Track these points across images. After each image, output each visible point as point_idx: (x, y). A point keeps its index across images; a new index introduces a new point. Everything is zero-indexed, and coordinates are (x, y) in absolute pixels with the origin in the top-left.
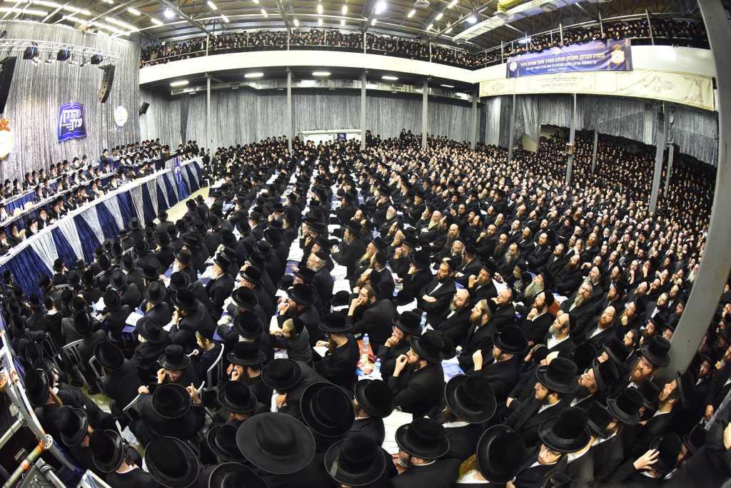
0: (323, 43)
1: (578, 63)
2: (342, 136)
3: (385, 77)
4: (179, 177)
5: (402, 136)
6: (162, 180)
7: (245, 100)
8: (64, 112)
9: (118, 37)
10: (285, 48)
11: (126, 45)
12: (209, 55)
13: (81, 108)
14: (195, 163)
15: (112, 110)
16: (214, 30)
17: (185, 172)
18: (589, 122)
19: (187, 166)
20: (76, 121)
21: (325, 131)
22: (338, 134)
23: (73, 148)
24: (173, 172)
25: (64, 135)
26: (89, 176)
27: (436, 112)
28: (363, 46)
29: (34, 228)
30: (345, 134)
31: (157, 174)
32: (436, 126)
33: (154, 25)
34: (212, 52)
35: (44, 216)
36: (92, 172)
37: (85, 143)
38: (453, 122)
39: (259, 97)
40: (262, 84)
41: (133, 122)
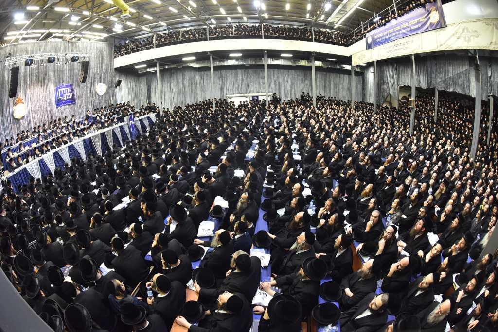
0: (232, 34)
1: (409, 29)
2: (256, 98)
3: (282, 55)
4: (133, 128)
5: (302, 97)
6: (119, 130)
7: (188, 76)
8: (59, 90)
9: (96, 41)
10: (205, 39)
11: (102, 45)
12: (156, 47)
13: (71, 87)
14: (149, 118)
15: (95, 86)
16: (160, 31)
17: (139, 124)
18: (431, 82)
19: (141, 121)
20: (68, 94)
21: (242, 95)
22: (253, 97)
23: (67, 110)
24: (128, 124)
25: (59, 103)
26: (73, 128)
27: (328, 79)
28: (262, 34)
29: (30, 159)
30: (257, 97)
31: (116, 126)
32: (328, 89)
33: (115, 32)
34: (158, 46)
36: (76, 126)
37: (76, 107)
38: (341, 86)
39: (198, 73)
40: (197, 63)
41: (110, 92)
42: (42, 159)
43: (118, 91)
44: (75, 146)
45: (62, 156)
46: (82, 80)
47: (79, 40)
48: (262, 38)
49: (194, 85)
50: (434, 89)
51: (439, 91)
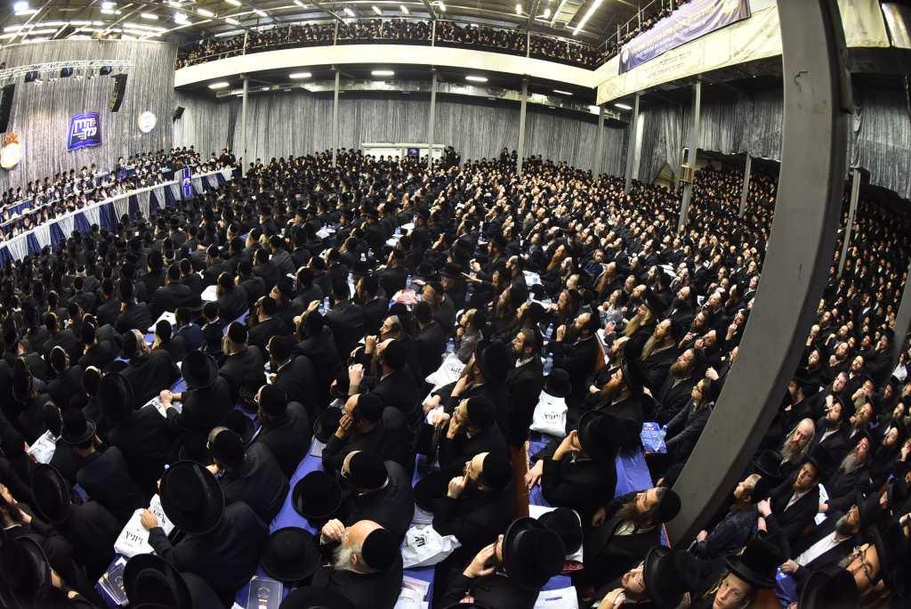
0: (378, 35)
2: (414, 152)
3: (469, 78)
4: (188, 190)
6: (163, 192)
7: (300, 105)
8: (76, 122)
9: (148, 39)
10: (330, 43)
11: (157, 46)
12: (246, 54)
13: (97, 117)
15: (137, 117)
16: (258, 25)
17: (199, 185)
19: (204, 179)
20: (89, 130)
21: (391, 145)
22: (410, 149)
23: (85, 156)
24: (180, 184)
25: (74, 143)
26: (90, 186)
28: (431, 38)
29: (16, 232)
30: (417, 150)
31: (159, 187)
33: (178, 25)
34: (249, 51)
35: (26, 222)
36: (94, 182)
37: (101, 152)
39: (317, 102)
40: (317, 84)
41: (163, 127)
42: (33, 234)
43: (176, 128)
44: (86, 214)
45: (64, 231)
46: (113, 106)
47: (119, 37)
48: (431, 45)
49: (309, 122)
50: (744, 155)
51: (754, 160)
